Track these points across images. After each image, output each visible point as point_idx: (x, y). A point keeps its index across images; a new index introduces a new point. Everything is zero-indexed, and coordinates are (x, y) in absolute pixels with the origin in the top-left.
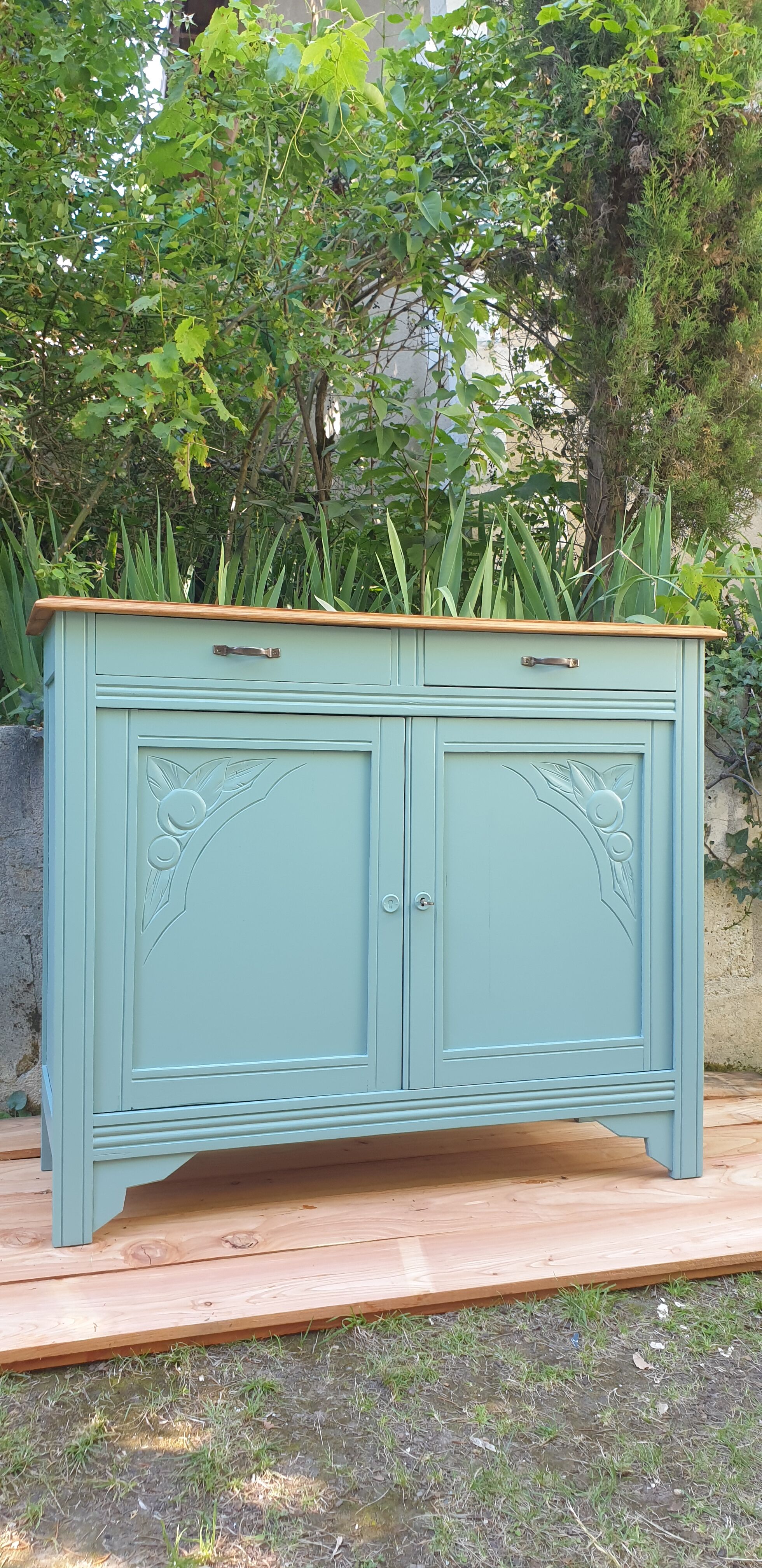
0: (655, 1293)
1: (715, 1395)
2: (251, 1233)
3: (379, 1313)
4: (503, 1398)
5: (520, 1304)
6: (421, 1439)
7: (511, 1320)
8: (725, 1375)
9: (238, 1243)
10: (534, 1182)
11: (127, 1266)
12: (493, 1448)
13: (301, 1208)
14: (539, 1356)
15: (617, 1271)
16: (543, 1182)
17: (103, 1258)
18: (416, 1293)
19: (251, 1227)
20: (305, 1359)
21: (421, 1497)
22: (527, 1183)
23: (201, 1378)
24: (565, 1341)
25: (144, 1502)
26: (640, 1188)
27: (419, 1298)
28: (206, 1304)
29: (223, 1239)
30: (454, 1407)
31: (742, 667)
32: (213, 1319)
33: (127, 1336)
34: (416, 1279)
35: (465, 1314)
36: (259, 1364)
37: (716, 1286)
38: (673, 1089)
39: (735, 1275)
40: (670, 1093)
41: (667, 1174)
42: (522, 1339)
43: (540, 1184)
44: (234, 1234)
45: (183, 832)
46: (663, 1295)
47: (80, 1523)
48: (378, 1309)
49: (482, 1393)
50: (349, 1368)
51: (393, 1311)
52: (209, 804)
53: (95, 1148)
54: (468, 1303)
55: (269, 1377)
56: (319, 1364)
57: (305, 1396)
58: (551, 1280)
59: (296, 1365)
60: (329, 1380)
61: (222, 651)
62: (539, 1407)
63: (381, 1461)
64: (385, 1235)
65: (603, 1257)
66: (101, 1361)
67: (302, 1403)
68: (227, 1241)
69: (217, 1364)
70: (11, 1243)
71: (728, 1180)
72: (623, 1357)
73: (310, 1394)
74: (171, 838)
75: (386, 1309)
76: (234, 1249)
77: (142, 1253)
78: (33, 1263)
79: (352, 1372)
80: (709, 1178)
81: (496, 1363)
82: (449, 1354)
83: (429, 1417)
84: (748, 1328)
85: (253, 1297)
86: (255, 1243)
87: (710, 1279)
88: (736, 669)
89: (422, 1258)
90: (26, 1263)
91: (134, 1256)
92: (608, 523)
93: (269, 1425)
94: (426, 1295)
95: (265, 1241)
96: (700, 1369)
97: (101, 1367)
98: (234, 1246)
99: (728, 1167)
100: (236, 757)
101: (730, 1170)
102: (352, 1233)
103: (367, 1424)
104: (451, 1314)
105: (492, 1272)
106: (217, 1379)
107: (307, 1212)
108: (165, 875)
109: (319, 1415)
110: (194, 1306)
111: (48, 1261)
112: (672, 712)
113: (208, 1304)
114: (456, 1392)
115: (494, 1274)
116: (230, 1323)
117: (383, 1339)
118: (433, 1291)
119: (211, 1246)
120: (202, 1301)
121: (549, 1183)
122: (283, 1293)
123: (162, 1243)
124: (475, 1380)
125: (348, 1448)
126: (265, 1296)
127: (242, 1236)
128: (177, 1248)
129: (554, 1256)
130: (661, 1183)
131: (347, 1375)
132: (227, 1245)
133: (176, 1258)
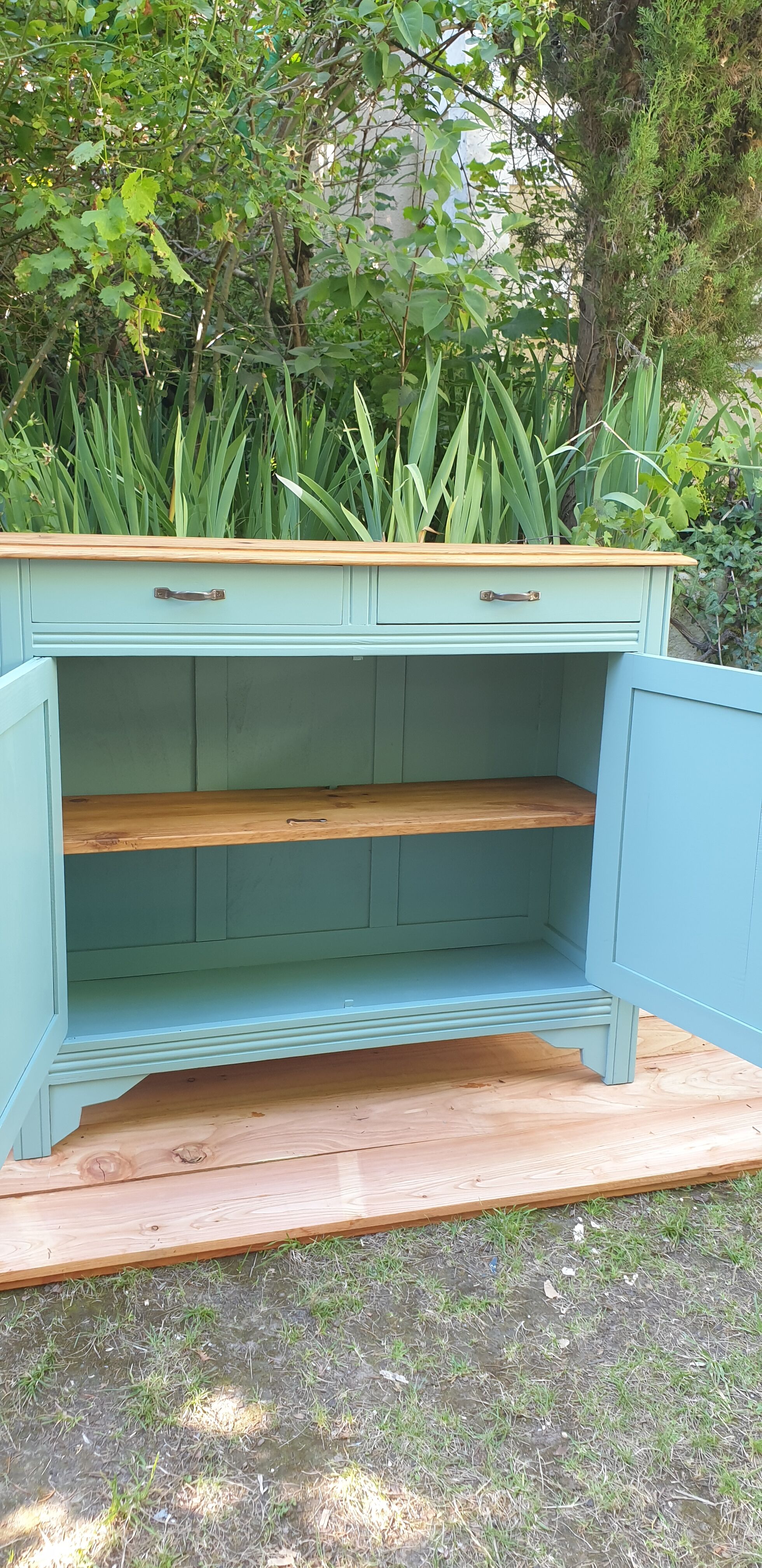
0: (573, 1212)
1: (614, 1327)
2: (200, 1145)
3: (314, 1237)
4: (420, 1330)
5: (445, 1225)
6: (342, 1375)
7: (436, 1242)
8: (627, 1305)
9: (187, 1156)
10: (472, 1085)
11: (82, 1183)
12: (405, 1381)
13: (250, 1115)
14: (458, 1282)
15: (539, 1194)
16: (481, 1085)
17: (61, 1172)
18: (348, 1219)
19: (201, 1138)
20: (243, 1283)
22: (466, 1087)
23: (147, 1303)
24: (483, 1266)
25: (87, 1436)
26: (572, 1094)
27: (351, 1223)
28: (152, 1228)
29: (173, 1153)
30: (374, 1340)
31: (724, 547)
32: (158, 1246)
33: (78, 1263)
34: (350, 1202)
35: (394, 1236)
36: (201, 1288)
37: (632, 1204)
38: (610, 1005)
39: (651, 1192)
40: (607, 1008)
41: (598, 1079)
42: (444, 1263)
43: (478, 1089)
44: (184, 1146)
46: (580, 1213)
47: (29, 1458)
48: (313, 1233)
49: (401, 1324)
50: (282, 1295)
51: (326, 1234)
53: (50, 1073)
54: (397, 1225)
55: (207, 1302)
56: (255, 1289)
57: (240, 1324)
58: (476, 1204)
59: (233, 1289)
60: (263, 1309)
61: (163, 594)
62: (452, 1340)
64: (325, 1149)
65: (528, 1178)
66: (56, 1283)
67: (236, 1332)
68: (177, 1155)
69: (161, 1287)
71: (658, 1086)
72: (535, 1284)
73: (244, 1322)
75: (321, 1233)
76: (183, 1165)
77: (96, 1167)
79: (284, 1298)
80: (641, 1084)
81: (417, 1291)
82: (375, 1280)
83: (350, 1351)
84: (654, 1254)
85: (197, 1221)
86: (203, 1157)
87: (627, 1196)
88: (718, 550)
89: (357, 1176)
91: (90, 1170)
92: (598, 373)
93: (204, 1356)
94: (358, 1220)
95: (213, 1155)
96: (603, 1299)
97: (56, 1288)
98: (184, 1161)
99: (660, 1070)
101: (661, 1074)
102: (296, 1146)
103: (293, 1358)
104: (381, 1235)
105: (422, 1194)
106: (161, 1304)
107: (256, 1119)
109: (251, 1345)
110: (141, 1231)
111: (9, 1176)
112: (634, 643)
113: (155, 1228)
114: (378, 1323)
115: (424, 1197)
116: (175, 1249)
117: (316, 1263)
118: (365, 1216)
119: (163, 1160)
120: (149, 1225)
121: (486, 1087)
122: (226, 1217)
123: (117, 1156)
124: (397, 1309)
125: (274, 1383)
126: (207, 1220)
127: (192, 1148)
128: (130, 1163)
129: (481, 1178)
130: (593, 1088)
131: (279, 1302)
132: (178, 1159)
133: (128, 1174)
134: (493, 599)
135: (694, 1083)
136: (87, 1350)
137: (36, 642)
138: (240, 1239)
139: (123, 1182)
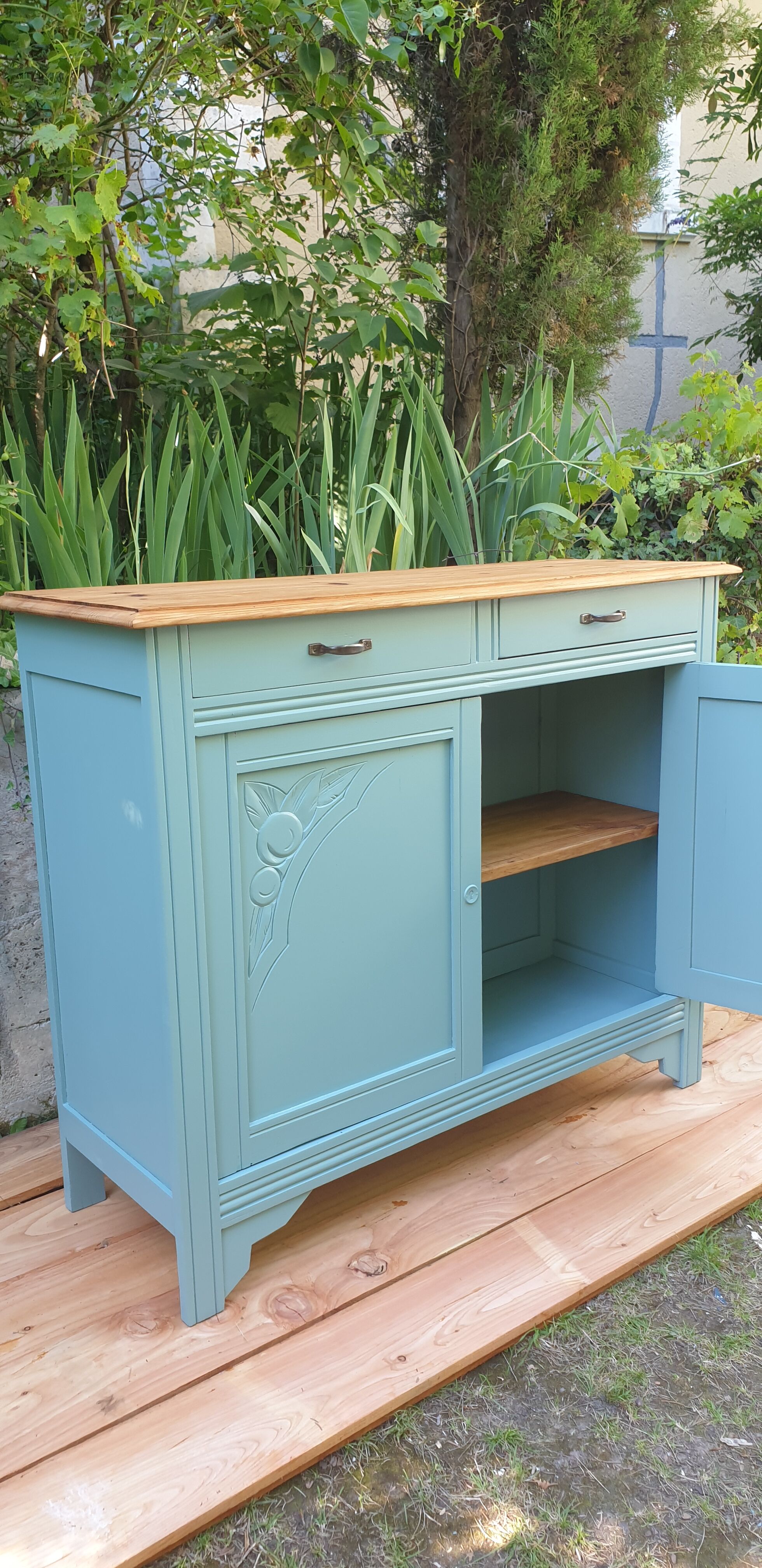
0: (740, 1222)
2: (371, 1252)
3: (551, 1319)
4: (713, 1384)
5: (652, 1269)
6: (684, 1457)
7: (653, 1289)
9: (367, 1268)
10: (570, 1120)
11: (285, 1330)
12: (744, 1442)
13: (392, 1206)
15: (715, 1213)
16: (579, 1117)
17: (251, 1326)
18: (575, 1290)
19: (365, 1244)
20: (516, 1390)
21: (733, 1525)
22: (567, 1121)
23: (439, 1445)
24: (711, 1299)
26: (661, 1105)
27: (580, 1293)
28: (399, 1359)
29: (350, 1269)
30: (682, 1409)
32: (423, 1378)
33: (355, 1424)
34: (563, 1270)
35: (617, 1293)
36: (479, 1410)
38: (682, 1010)
40: (681, 1013)
41: (673, 1084)
42: (676, 1308)
43: (579, 1122)
44: (356, 1258)
45: (281, 860)
46: (745, 1221)
48: (550, 1315)
49: (693, 1384)
50: (563, 1390)
51: (562, 1312)
52: (304, 823)
53: (222, 1216)
54: (616, 1282)
56: (532, 1392)
57: (548, 1436)
58: (671, 1239)
59: (511, 1400)
60: (557, 1411)
61: (318, 650)
62: (750, 1386)
63: (668, 1493)
64: (495, 1221)
65: (694, 1199)
66: (331, 1458)
67: (552, 1446)
68: (357, 1270)
69: (440, 1422)
70: (136, 1331)
71: (723, 1079)
73: (549, 1431)
74: (271, 869)
75: (557, 1312)
76: (371, 1280)
77: (283, 1308)
78: (184, 1355)
79: (567, 1392)
80: (707, 1080)
81: (677, 1343)
83: (674, 1428)
85: (436, 1337)
86: (384, 1265)
89: (548, 1242)
90: (177, 1355)
91: (279, 1313)
92: (475, 384)
94: (585, 1288)
95: (392, 1259)
97: (334, 1462)
98: (368, 1274)
99: (711, 1063)
100: (330, 767)
101: (715, 1067)
102: (466, 1226)
103: (628, 1455)
104: (602, 1297)
105: (619, 1243)
106: (453, 1440)
107: (402, 1209)
108: (268, 910)
109: (575, 1454)
110: (391, 1366)
111: (197, 1348)
112: (692, 653)
113: (402, 1358)
114: (671, 1389)
115: (623, 1245)
116: (438, 1376)
117: (567, 1345)
118: (588, 1282)
119: (347, 1280)
120: (394, 1357)
121: (584, 1118)
122: (461, 1323)
123: (295, 1290)
124: (674, 1369)
125: (632, 1489)
126: (446, 1332)
127: (366, 1258)
128: (314, 1292)
129: (656, 1211)
130: (672, 1095)
131: (566, 1398)
132: (360, 1275)
133: (322, 1308)
134: (592, 621)
135: (747, 1069)
136: (422, 1522)
137: (197, 721)
138: (493, 1343)
139: (323, 1317)
